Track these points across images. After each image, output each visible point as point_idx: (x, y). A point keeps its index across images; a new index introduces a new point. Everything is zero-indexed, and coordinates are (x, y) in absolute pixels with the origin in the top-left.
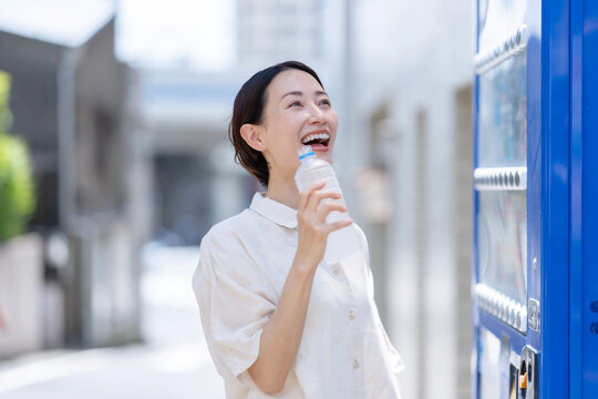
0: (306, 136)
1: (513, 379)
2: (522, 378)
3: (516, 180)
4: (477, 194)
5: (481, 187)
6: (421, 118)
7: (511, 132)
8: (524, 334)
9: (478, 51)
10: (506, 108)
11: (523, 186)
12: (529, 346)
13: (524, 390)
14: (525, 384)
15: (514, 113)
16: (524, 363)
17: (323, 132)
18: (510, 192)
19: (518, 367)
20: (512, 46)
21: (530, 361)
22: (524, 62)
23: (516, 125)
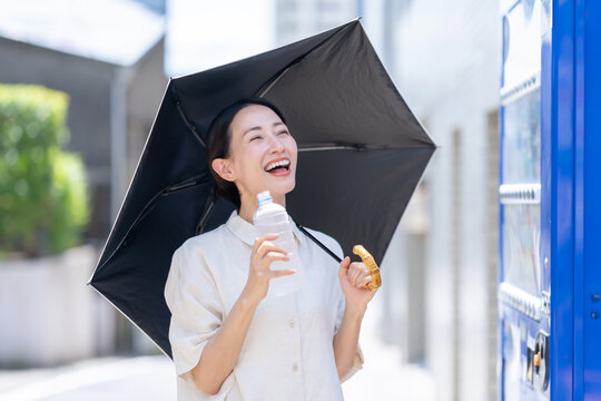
0: (268, 165)
1: (530, 360)
2: (536, 357)
3: (532, 195)
4: (502, 207)
5: (505, 201)
6: (457, 137)
7: (530, 155)
8: (538, 321)
9: (502, 85)
10: (526, 134)
11: (537, 201)
12: (542, 331)
13: (538, 368)
14: (538, 362)
15: (532, 139)
16: (537, 346)
17: (282, 159)
18: (528, 205)
19: (533, 349)
20: (530, 84)
21: (542, 342)
22: (539, 97)
23: (534, 149)
